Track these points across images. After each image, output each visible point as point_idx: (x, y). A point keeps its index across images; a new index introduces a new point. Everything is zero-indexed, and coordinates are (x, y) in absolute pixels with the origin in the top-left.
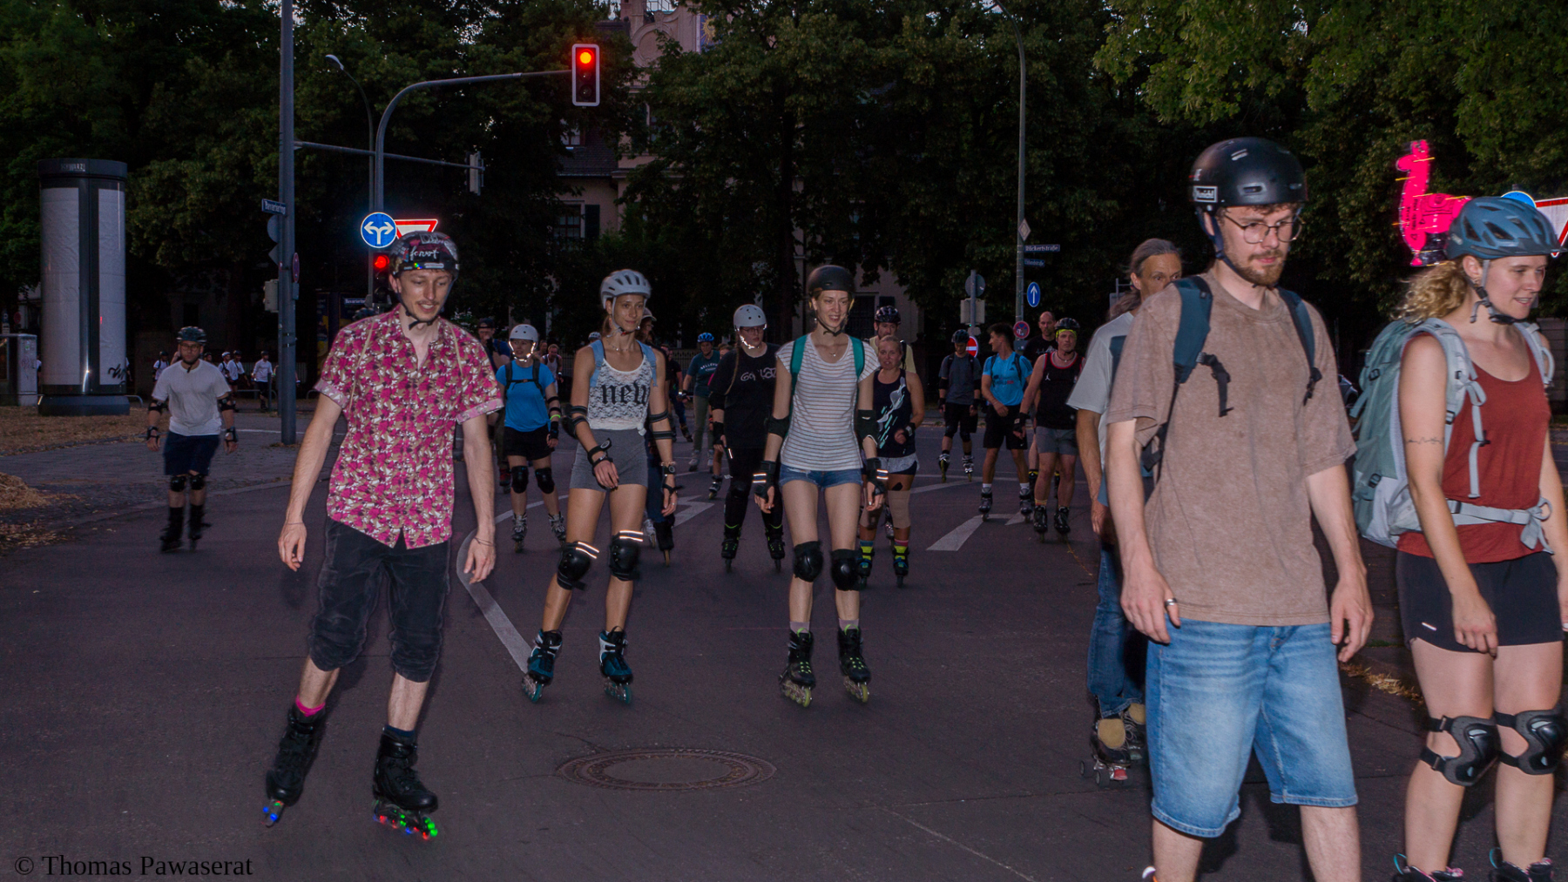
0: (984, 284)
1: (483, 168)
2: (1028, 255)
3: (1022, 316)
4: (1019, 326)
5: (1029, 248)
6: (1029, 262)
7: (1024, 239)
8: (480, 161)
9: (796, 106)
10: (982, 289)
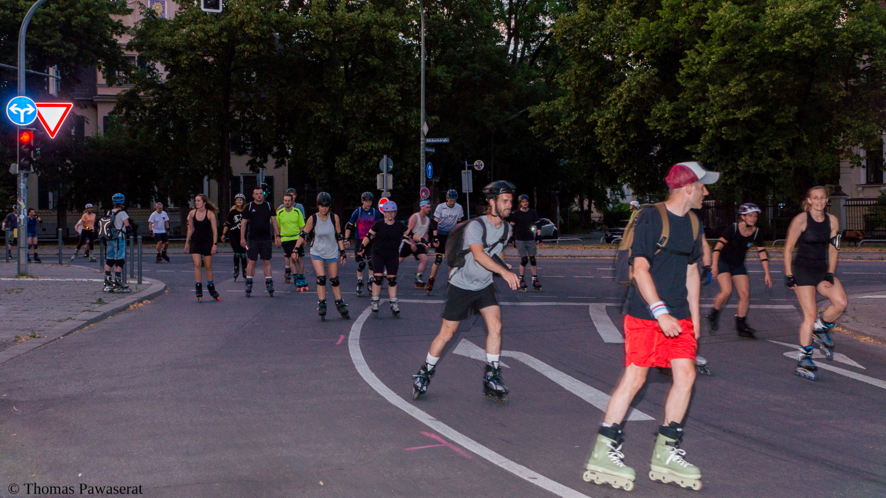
0: (392, 164)
1: (60, 77)
2: (428, 145)
3: (425, 184)
4: (423, 190)
5: (429, 141)
6: (428, 150)
7: (426, 134)
8: (57, 72)
9: (244, 51)
10: (391, 167)
